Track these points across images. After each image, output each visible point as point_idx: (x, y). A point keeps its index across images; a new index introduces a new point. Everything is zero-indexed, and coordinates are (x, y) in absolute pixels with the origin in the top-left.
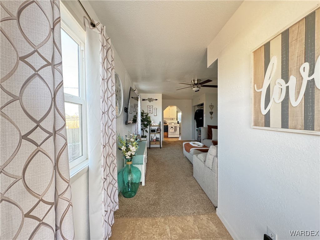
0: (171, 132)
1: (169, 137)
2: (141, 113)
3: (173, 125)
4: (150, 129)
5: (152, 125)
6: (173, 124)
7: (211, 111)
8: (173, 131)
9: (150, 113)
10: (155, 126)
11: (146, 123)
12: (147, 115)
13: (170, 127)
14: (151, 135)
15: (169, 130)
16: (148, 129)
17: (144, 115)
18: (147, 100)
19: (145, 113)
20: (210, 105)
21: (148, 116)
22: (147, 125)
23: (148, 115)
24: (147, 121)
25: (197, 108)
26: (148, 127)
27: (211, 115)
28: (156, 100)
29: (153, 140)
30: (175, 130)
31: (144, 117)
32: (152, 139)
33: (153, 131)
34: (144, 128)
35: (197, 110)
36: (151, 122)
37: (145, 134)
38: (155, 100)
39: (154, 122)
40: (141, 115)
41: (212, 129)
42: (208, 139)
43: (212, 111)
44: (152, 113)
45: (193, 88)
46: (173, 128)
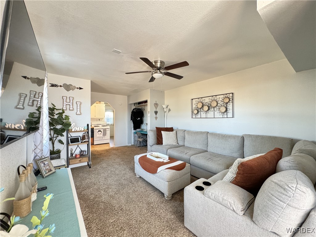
0: (99, 137)
1: (95, 144)
2: (50, 109)
4: (67, 137)
5: (73, 130)
6: (100, 126)
7: (155, 110)
8: (102, 135)
9: (68, 109)
10: (79, 131)
11: (59, 127)
12: (61, 114)
13: (98, 130)
14: (70, 147)
15: (96, 134)
16: (64, 139)
17: (56, 112)
18: (61, 86)
19: (57, 110)
20: (154, 104)
21: (64, 114)
22: (63, 130)
23: (64, 112)
24: (62, 124)
25: (133, 107)
26: (65, 134)
27: (156, 115)
28: (80, 88)
29: (74, 155)
30: (104, 134)
31: (56, 117)
32: (72, 154)
33: (75, 140)
34: (55, 135)
35: (134, 109)
36: (70, 125)
37: (58, 146)
38: (78, 88)
39: (76, 126)
40: (49, 113)
41: (162, 131)
42: (157, 144)
43: (157, 110)
44: (73, 110)
45: (155, 73)
46: (101, 131)
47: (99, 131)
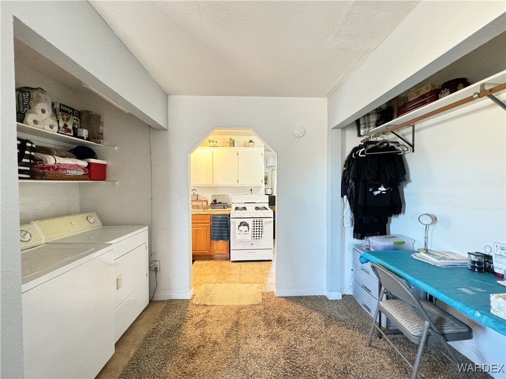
0: (241, 242)
3: (251, 211)
6: (251, 208)
8: (249, 237)
13: (238, 221)
15: (235, 231)
30: (258, 234)
46: (247, 225)
47: (241, 223)
